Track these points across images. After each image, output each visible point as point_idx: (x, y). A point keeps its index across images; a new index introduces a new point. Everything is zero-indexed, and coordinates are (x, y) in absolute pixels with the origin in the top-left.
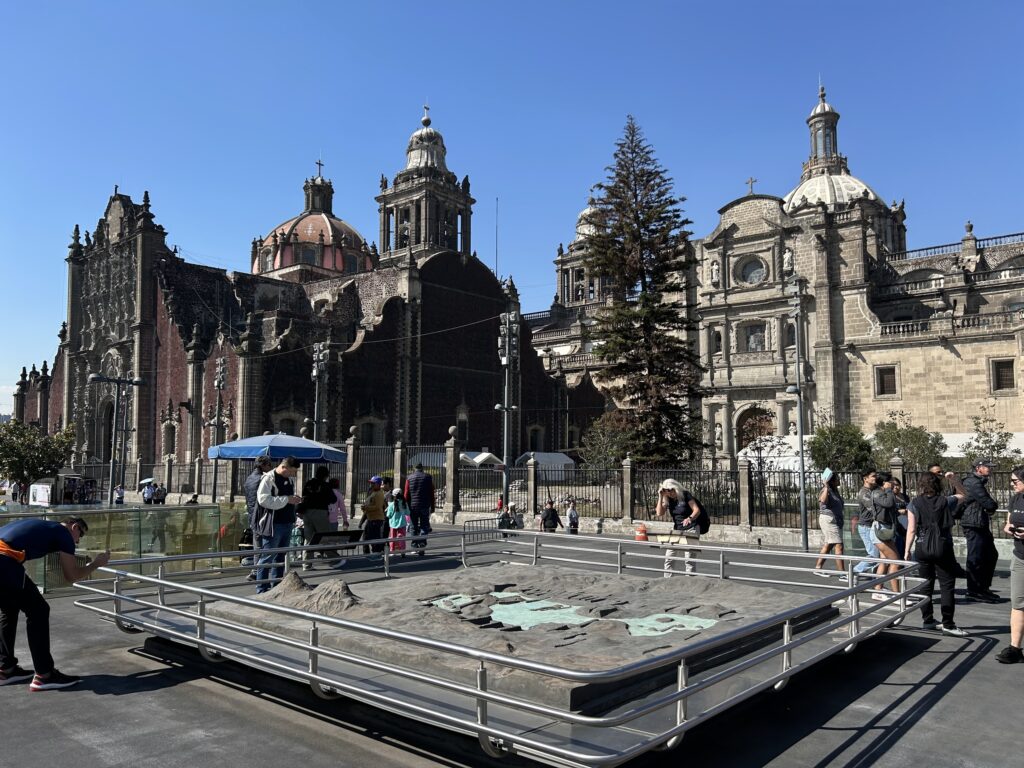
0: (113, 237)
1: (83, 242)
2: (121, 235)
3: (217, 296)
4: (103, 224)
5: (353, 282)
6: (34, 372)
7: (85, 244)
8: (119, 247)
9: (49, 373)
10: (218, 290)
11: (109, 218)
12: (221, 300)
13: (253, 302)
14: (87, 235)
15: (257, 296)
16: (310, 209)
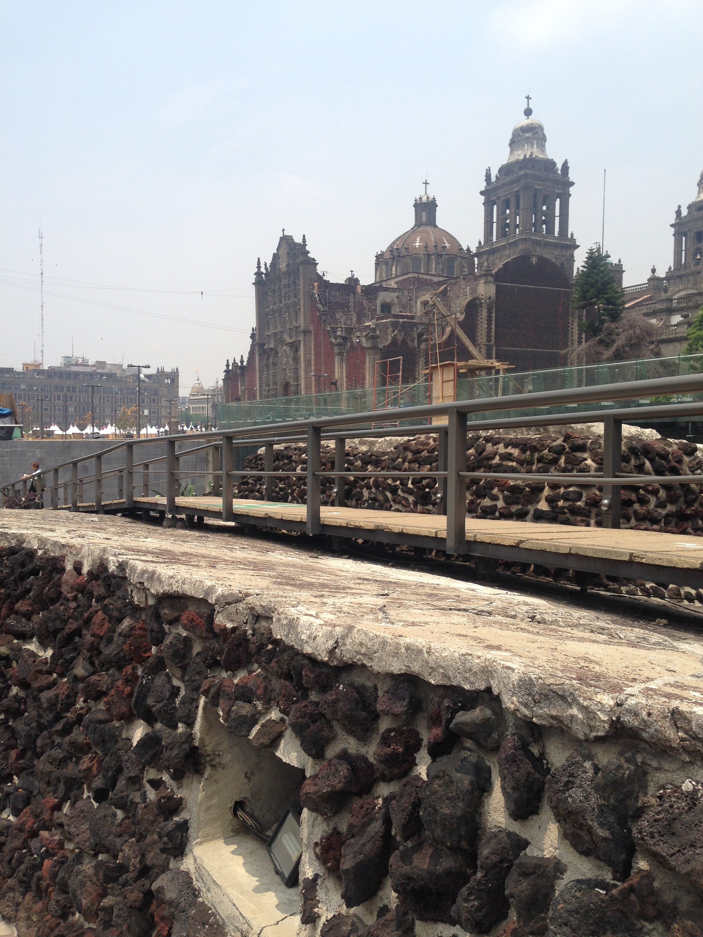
0: (283, 266)
1: (263, 270)
2: (288, 265)
3: (351, 305)
4: (276, 257)
5: (446, 288)
6: (235, 363)
7: (264, 272)
8: (288, 274)
9: (245, 364)
10: (352, 300)
11: (280, 253)
12: (354, 307)
13: (376, 306)
14: (266, 265)
15: (378, 302)
16: (419, 223)
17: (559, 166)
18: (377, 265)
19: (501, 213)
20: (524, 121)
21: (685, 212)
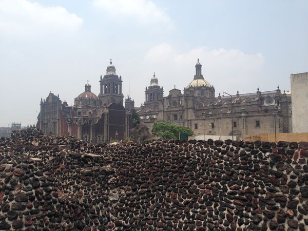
0: (51, 101)
1: (43, 101)
3: (70, 112)
6: (31, 126)
8: (52, 103)
9: (35, 126)
11: (49, 97)
15: (77, 112)
16: (86, 91)
17: (119, 77)
18: (75, 101)
19: (105, 87)
20: (110, 65)
21: (148, 89)
